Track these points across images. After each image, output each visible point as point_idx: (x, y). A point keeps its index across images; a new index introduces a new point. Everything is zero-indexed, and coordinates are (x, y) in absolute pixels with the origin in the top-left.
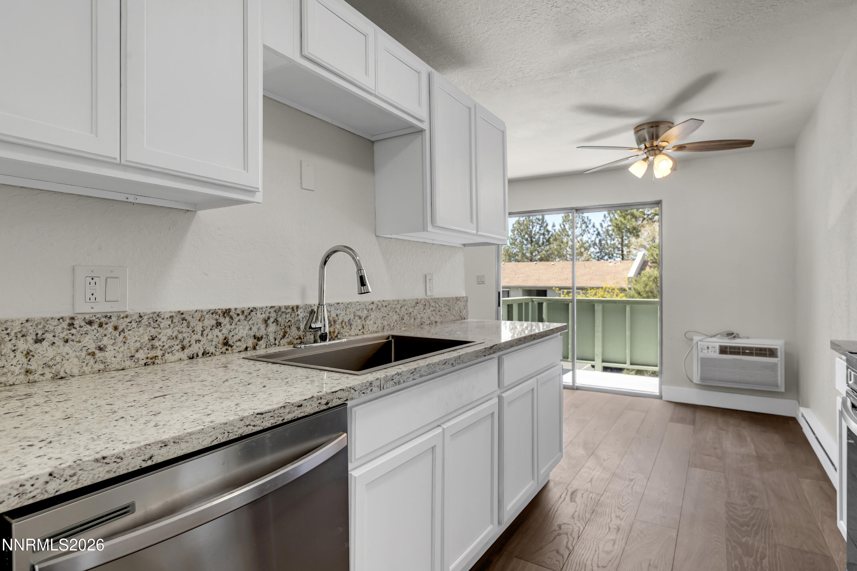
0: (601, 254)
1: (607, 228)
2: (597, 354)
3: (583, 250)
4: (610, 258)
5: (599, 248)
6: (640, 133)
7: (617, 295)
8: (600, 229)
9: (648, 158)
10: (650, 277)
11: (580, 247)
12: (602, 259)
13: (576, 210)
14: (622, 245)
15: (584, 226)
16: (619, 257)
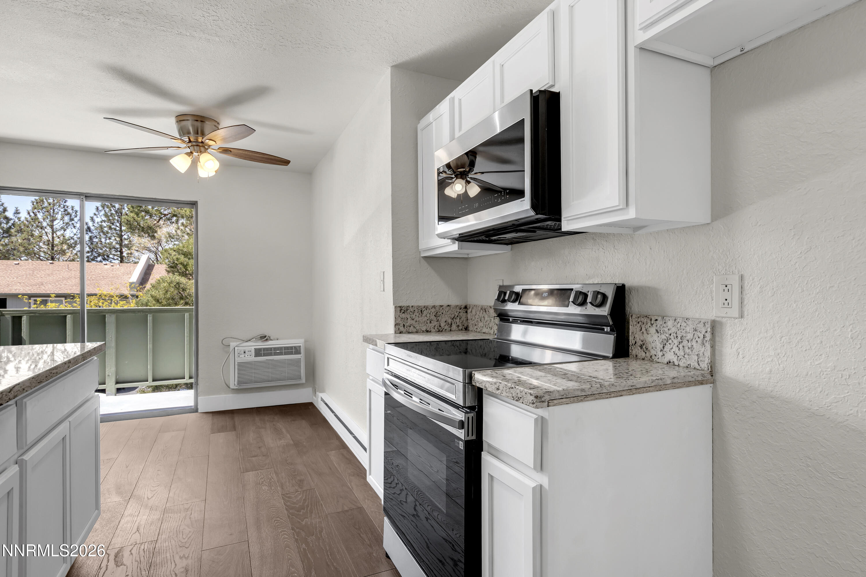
0: (92, 254)
1: (100, 223)
2: (109, 375)
3: (65, 247)
4: (104, 259)
5: (89, 246)
6: (183, 123)
7: (116, 304)
8: (90, 224)
9: (191, 153)
10: (171, 282)
11: (62, 243)
12: (93, 260)
13: (86, 196)
14: (121, 245)
15: (67, 219)
16: (117, 259)
